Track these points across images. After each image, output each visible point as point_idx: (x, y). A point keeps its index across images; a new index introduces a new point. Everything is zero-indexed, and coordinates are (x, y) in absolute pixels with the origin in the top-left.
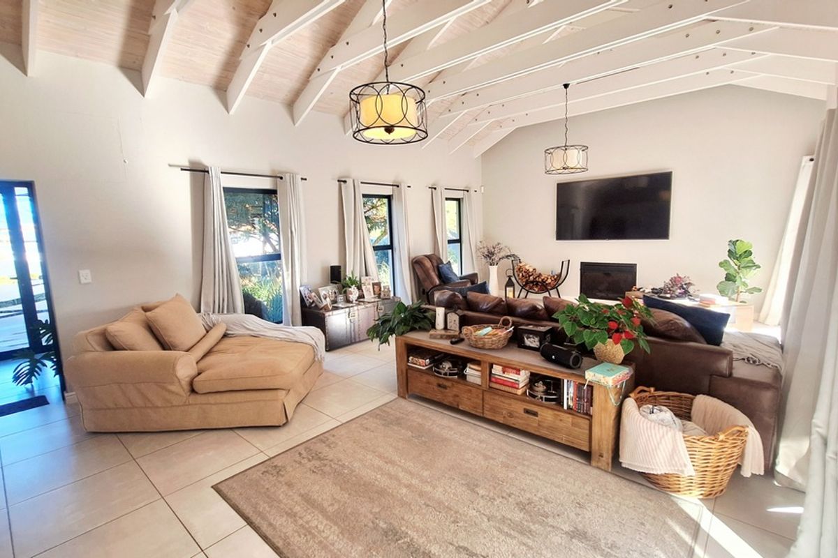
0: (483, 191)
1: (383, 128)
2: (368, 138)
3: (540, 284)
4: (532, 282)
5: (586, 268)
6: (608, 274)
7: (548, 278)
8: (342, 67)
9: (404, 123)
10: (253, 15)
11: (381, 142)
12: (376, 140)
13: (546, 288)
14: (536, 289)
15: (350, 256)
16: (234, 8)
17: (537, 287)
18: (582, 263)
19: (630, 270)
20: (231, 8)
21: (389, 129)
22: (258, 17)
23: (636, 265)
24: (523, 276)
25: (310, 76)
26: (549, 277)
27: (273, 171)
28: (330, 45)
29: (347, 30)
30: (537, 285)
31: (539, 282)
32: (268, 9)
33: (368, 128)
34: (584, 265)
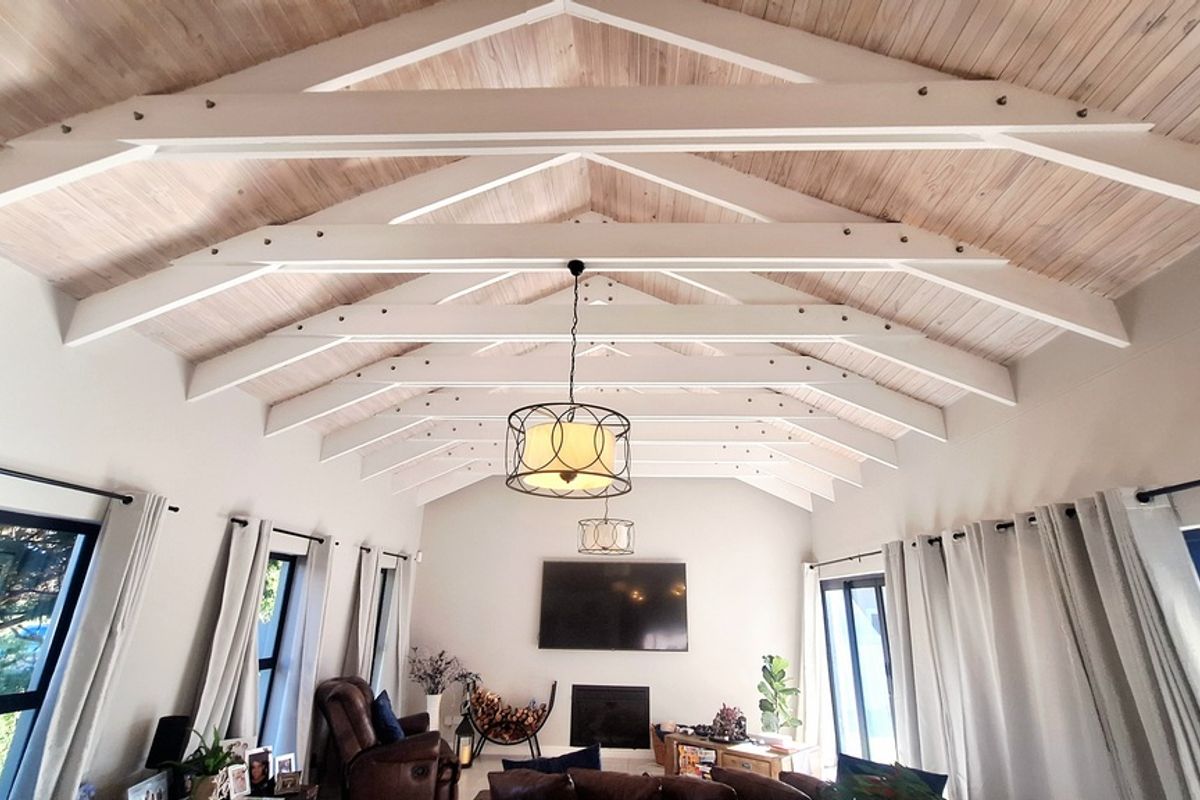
0: (420, 560)
1: (558, 474)
2: (530, 486)
3: (513, 727)
4: (499, 724)
5: (581, 693)
6: (611, 705)
7: (528, 716)
8: (352, 339)
9: (597, 468)
10: (264, 215)
11: (552, 494)
12: (545, 490)
13: (526, 734)
14: (506, 737)
15: (212, 688)
16: (240, 192)
17: (506, 732)
18: (574, 686)
19: (640, 695)
20: (237, 189)
21: (568, 476)
22: (269, 221)
23: (648, 688)
24: (483, 712)
25: (274, 329)
26: (530, 714)
27: (110, 481)
28: (344, 300)
29: (385, 292)
30: (507, 729)
31: (513, 722)
32: (296, 219)
33: (536, 472)
34: (577, 689)
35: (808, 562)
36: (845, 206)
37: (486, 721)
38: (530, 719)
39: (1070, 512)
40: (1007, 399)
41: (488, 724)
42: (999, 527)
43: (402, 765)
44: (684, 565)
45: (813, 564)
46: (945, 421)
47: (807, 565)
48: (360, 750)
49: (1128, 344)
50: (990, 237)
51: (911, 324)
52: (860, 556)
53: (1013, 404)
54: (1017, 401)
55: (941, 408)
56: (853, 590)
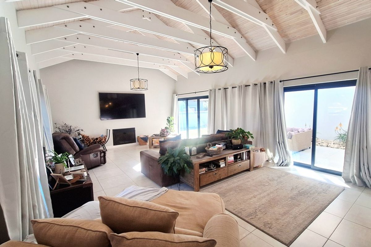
4: (92, 143)
6: (125, 133)
19: (133, 130)
21: (211, 67)
23: (135, 128)
26: (103, 138)
34: (114, 131)
35: (175, 94)
36: (259, 5)
37: (88, 143)
38: (103, 140)
39: (265, 84)
40: (254, 58)
41: (89, 143)
42: (246, 86)
43: (90, 154)
44: (144, 94)
45: (177, 94)
46: (233, 62)
47: (175, 95)
48: (75, 153)
49: (285, 53)
50: (279, 24)
51: (245, 38)
52: (196, 92)
53: (255, 60)
54: (256, 60)
55: (233, 59)
56: (188, 100)
